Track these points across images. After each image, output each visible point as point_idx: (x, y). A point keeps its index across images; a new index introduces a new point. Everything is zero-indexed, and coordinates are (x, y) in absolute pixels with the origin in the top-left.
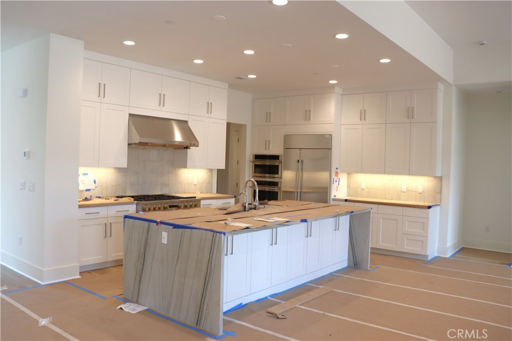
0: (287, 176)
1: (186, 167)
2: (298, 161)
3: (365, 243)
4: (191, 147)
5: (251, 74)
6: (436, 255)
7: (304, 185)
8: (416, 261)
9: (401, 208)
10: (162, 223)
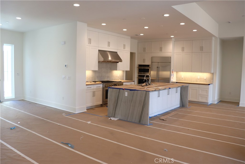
0: (152, 73)
1: (116, 70)
2: (157, 67)
3: (186, 97)
4: (119, 62)
5: (142, 34)
6: (211, 103)
7: (160, 77)
8: (204, 105)
9: (198, 85)
10: (125, 89)
